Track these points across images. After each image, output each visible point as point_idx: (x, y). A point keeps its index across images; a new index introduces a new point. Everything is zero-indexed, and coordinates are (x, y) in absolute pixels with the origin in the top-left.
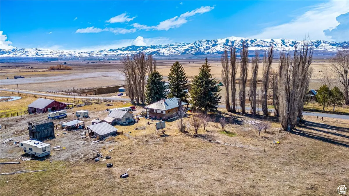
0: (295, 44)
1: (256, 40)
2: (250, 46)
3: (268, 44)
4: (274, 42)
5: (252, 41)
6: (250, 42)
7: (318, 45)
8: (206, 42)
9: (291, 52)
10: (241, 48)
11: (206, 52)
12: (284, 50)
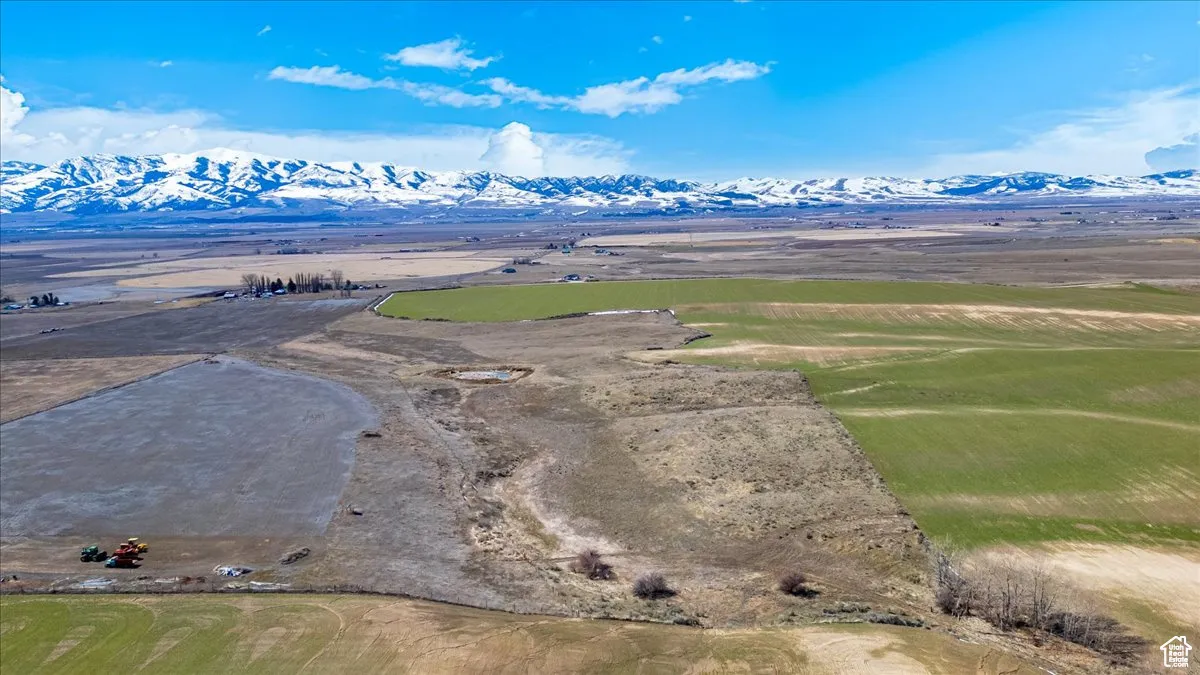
0: (423, 180)
1: (304, 164)
2: (286, 184)
3: (345, 180)
4: (362, 171)
5: (292, 168)
6: (285, 168)
7: (485, 185)
8: (115, 164)
9: (413, 205)
10: (255, 190)
11: (124, 201)
12: (394, 198)
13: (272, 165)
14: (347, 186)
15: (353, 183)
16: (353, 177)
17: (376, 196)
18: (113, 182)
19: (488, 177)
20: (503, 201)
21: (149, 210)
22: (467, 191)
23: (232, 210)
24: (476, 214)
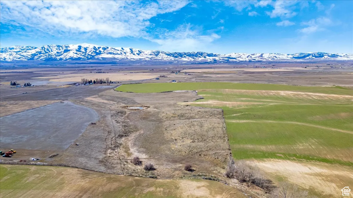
0: (141, 53)
1: (108, 48)
2: (103, 53)
3: (119, 52)
4: (124, 50)
5: (104, 49)
6: (102, 49)
7: (158, 54)
8: (56, 47)
9: (137, 60)
10: (94, 55)
11: (58, 58)
12: (132, 58)
13: (99, 48)
14: (119, 54)
15: (121, 53)
16: (121, 52)
17: (127, 57)
18: (55, 52)
19: (159, 52)
20: (163, 59)
21: (65, 60)
22: (153, 56)
23: (88, 60)
24: (155, 62)
